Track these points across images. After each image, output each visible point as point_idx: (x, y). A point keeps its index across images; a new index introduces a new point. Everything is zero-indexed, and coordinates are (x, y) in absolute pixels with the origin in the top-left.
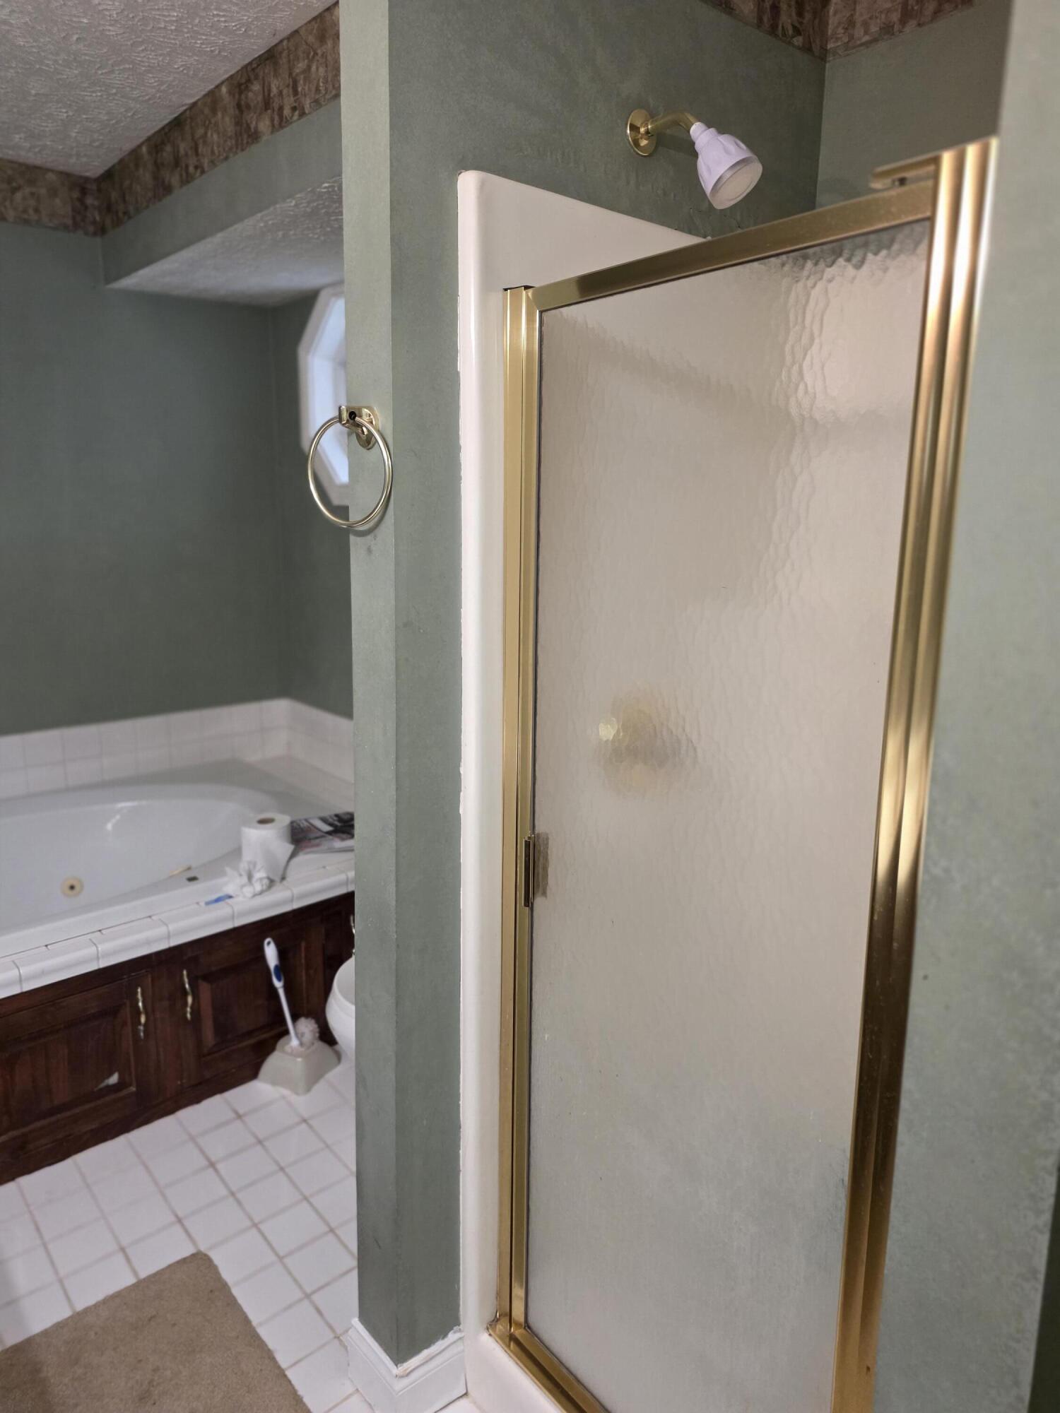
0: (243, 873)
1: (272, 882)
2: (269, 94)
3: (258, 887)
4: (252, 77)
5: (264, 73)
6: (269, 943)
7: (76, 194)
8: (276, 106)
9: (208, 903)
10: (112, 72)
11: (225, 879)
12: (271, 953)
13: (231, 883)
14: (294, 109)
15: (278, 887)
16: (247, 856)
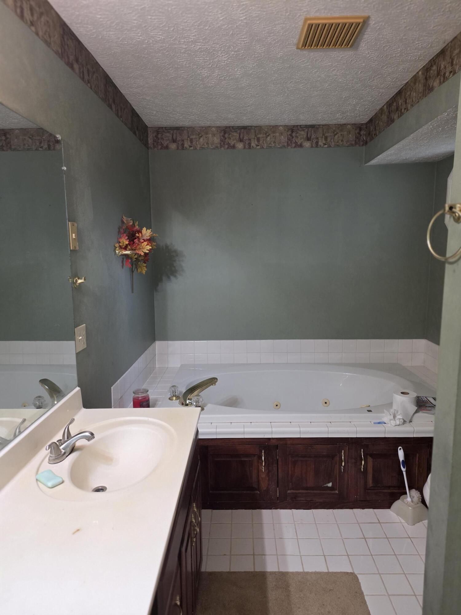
0: (391, 414)
1: (405, 422)
2: (440, 69)
3: (398, 423)
4: (433, 64)
5: (439, 60)
6: (400, 449)
7: (358, 131)
8: (442, 74)
9: (375, 423)
10: (374, 80)
11: (384, 415)
12: (401, 454)
13: (386, 417)
14: (451, 72)
15: (407, 424)
16: (395, 407)
